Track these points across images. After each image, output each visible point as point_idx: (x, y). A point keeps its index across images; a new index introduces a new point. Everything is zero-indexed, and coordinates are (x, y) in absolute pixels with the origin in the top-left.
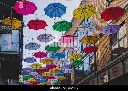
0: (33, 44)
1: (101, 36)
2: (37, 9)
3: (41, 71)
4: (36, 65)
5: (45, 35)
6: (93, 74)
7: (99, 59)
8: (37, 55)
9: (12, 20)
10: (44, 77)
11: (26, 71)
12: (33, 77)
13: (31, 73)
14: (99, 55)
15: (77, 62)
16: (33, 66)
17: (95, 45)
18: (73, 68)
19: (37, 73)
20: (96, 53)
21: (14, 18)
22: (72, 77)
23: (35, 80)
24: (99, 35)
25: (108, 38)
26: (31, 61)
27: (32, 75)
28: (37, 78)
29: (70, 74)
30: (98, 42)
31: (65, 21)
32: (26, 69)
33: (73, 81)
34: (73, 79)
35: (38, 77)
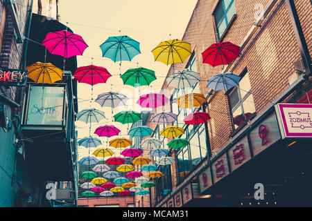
0: (91, 111)
1: (213, 94)
2: (87, 46)
3: (114, 162)
4: (104, 151)
5: (111, 94)
6: (206, 162)
7: (214, 135)
8: (101, 132)
9: (45, 67)
10: (122, 174)
11: (86, 163)
12: (100, 175)
13: (95, 167)
14: (213, 128)
15: (178, 143)
16: (96, 153)
17: (204, 110)
18: (174, 154)
19: (107, 167)
20: (208, 124)
21: (50, 64)
22: (173, 171)
23: (106, 181)
24: (210, 94)
25: (225, 98)
26: (92, 143)
27: (99, 170)
28: (109, 177)
29: (170, 165)
30: (210, 105)
31: (142, 68)
32: (84, 159)
33: (175, 179)
34: (175, 175)
35: (111, 175)
